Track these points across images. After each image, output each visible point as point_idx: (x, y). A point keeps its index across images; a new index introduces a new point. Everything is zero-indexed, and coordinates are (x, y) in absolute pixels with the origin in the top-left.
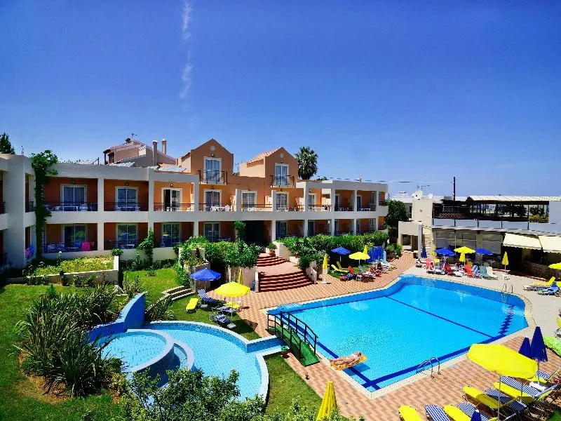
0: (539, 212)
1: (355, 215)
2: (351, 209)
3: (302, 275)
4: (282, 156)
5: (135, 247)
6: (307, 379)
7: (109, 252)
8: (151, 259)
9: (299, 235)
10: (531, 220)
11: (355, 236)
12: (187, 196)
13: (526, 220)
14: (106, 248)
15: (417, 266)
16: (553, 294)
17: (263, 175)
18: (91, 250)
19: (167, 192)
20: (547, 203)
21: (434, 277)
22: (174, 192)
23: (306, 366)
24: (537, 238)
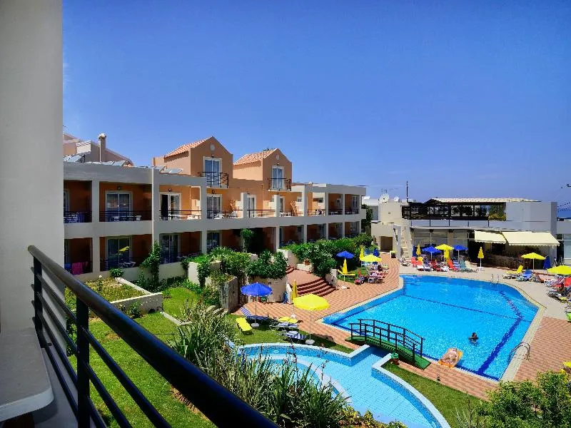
0: (496, 211)
1: (342, 219)
2: (340, 213)
3: (322, 283)
4: (278, 157)
5: (135, 266)
6: (439, 380)
7: (107, 273)
8: (157, 278)
9: (299, 242)
10: (491, 219)
11: (344, 239)
12: (186, 202)
13: (486, 219)
14: (103, 269)
15: (404, 265)
16: (528, 280)
17: (261, 178)
18: (85, 272)
19: (165, 198)
20: (503, 204)
21: (425, 273)
22: (172, 198)
23: (423, 369)
24: (501, 234)
